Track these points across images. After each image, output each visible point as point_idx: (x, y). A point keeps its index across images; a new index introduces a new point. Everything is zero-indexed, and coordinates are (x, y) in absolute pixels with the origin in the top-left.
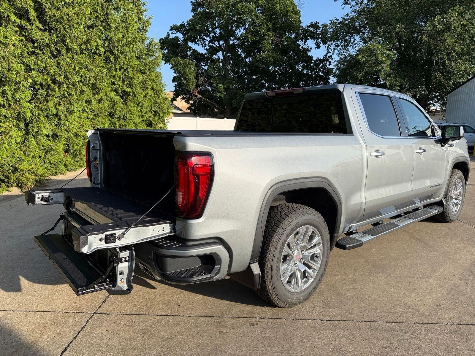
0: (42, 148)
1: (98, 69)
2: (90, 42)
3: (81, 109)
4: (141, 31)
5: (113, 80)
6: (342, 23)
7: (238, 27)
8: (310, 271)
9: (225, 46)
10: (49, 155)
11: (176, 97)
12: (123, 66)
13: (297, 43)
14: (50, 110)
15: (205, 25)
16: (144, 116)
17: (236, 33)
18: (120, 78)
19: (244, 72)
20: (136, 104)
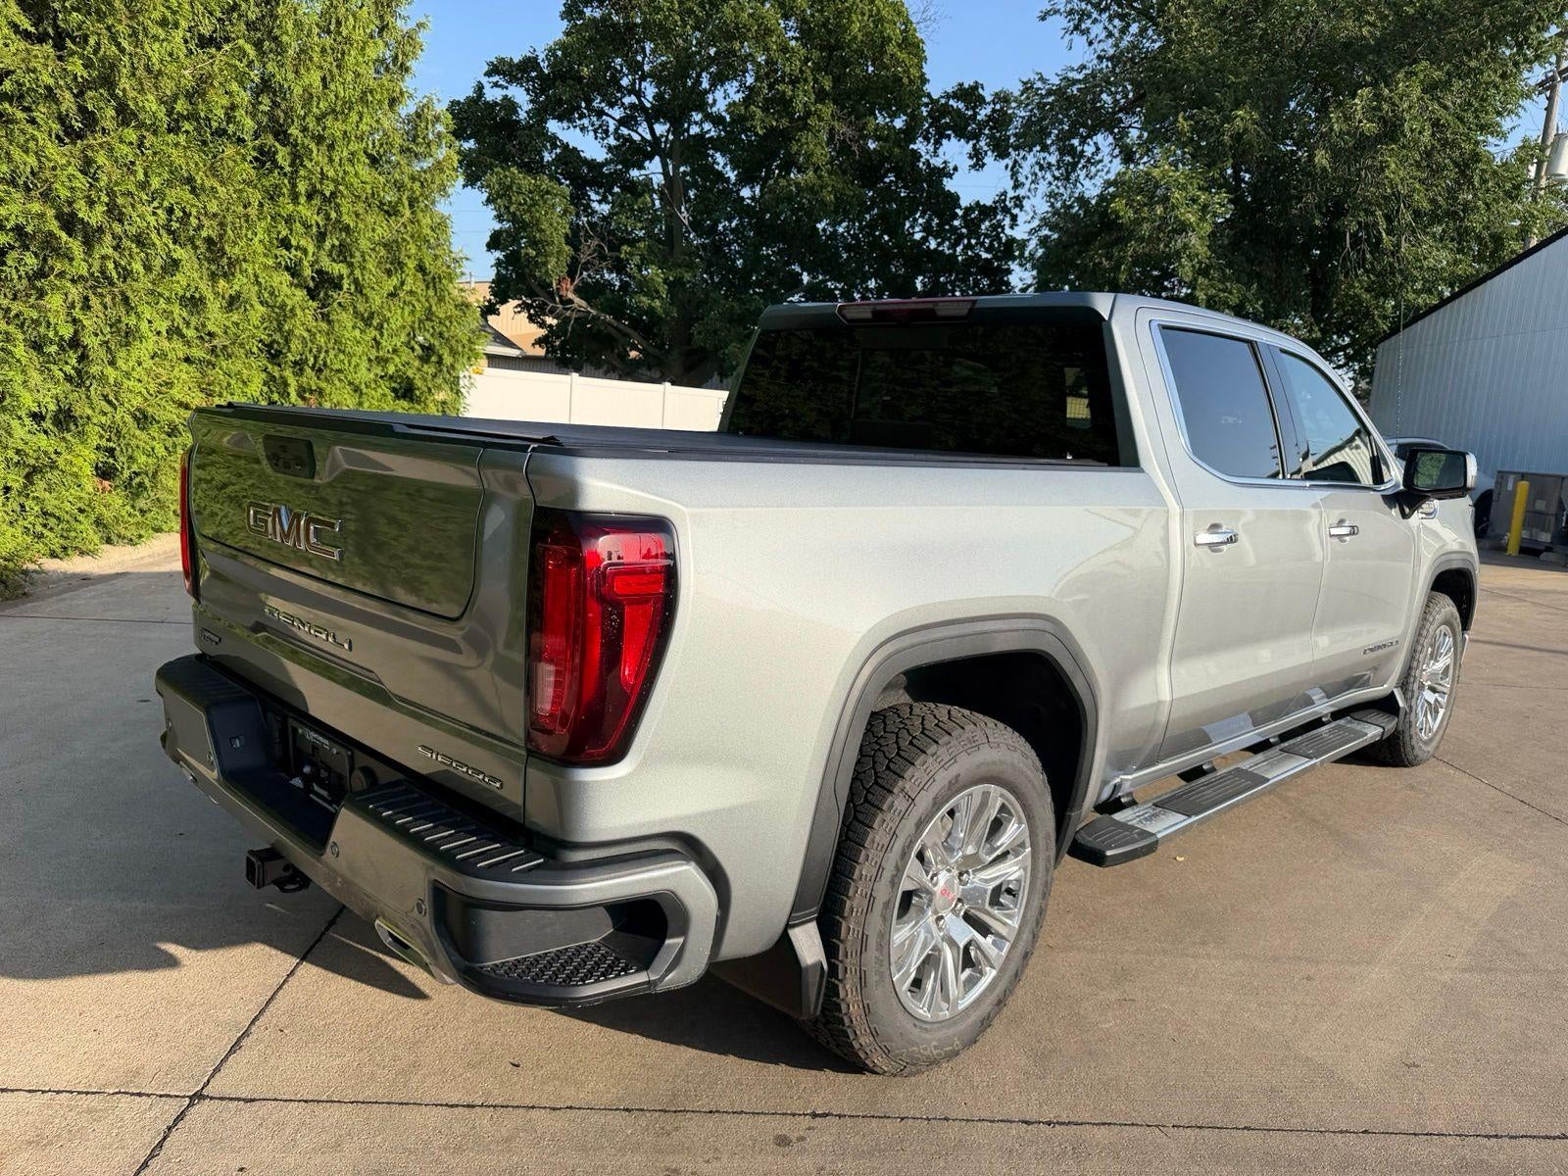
0: (16, 458)
1: (232, 189)
2: (204, 94)
3: (163, 326)
4: (387, 69)
5: (284, 233)
6: (1059, 92)
7: (718, 80)
8: (987, 942)
9: (672, 142)
10: (41, 485)
11: (497, 303)
12: (321, 183)
13: (912, 146)
14: (49, 324)
15: (609, 67)
16: (386, 361)
17: (710, 101)
18: (308, 227)
19: (733, 231)
20: (363, 319)
